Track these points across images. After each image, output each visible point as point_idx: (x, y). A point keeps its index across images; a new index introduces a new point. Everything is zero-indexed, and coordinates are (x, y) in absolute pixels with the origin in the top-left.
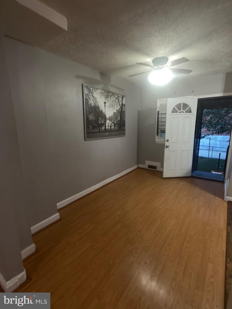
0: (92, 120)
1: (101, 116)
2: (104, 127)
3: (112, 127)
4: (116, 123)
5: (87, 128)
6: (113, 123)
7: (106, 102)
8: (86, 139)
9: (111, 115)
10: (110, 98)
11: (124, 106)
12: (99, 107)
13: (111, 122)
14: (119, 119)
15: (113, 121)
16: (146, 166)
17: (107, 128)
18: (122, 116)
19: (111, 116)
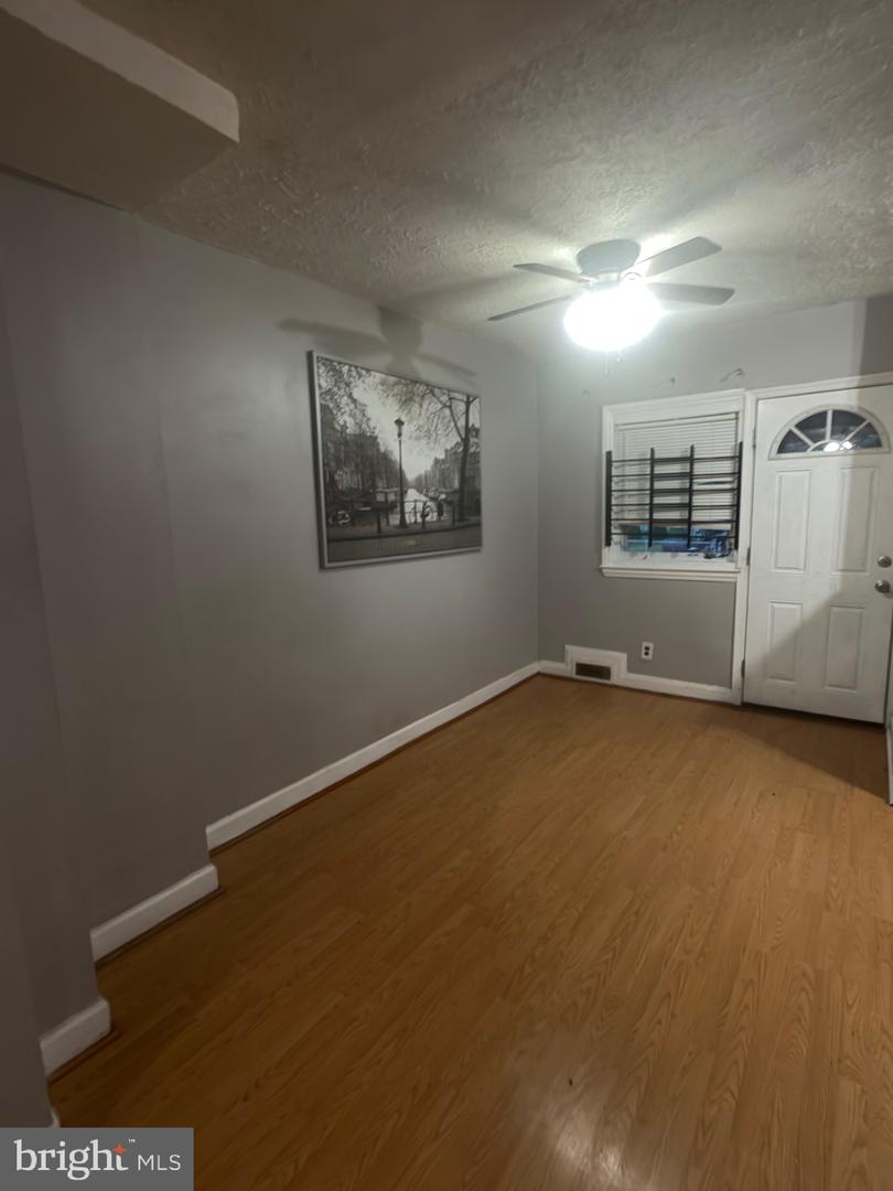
0: (351, 488)
1: (384, 476)
2: (399, 516)
3: (427, 515)
4: (445, 500)
5: (330, 520)
6: (432, 499)
7: (403, 419)
8: (327, 564)
9: (426, 471)
10: (421, 406)
11: (477, 436)
12: (376, 438)
13: (424, 498)
14: (456, 484)
15: (431, 494)
16: (566, 669)
17: (410, 519)
18: (467, 474)
19: (423, 472)
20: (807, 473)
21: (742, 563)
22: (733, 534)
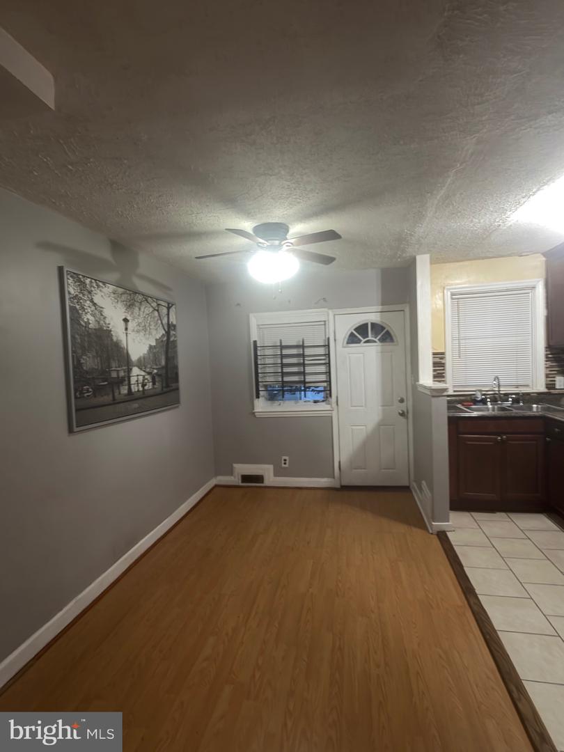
0: (93, 369)
1: (116, 358)
2: (127, 387)
3: (146, 385)
4: (156, 374)
5: (77, 394)
6: (149, 373)
7: (129, 318)
8: (76, 429)
9: (144, 354)
10: (140, 309)
11: (174, 330)
12: (111, 331)
13: (143, 373)
14: (163, 363)
15: (148, 370)
17: (134, 388)
18: (170, 355)
19: (142, 355)
20: (362, 355)
21: (334, 405)
22: (328, 389)
